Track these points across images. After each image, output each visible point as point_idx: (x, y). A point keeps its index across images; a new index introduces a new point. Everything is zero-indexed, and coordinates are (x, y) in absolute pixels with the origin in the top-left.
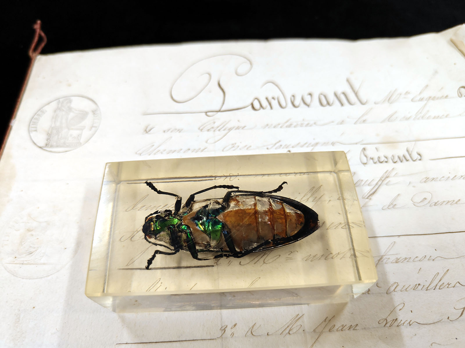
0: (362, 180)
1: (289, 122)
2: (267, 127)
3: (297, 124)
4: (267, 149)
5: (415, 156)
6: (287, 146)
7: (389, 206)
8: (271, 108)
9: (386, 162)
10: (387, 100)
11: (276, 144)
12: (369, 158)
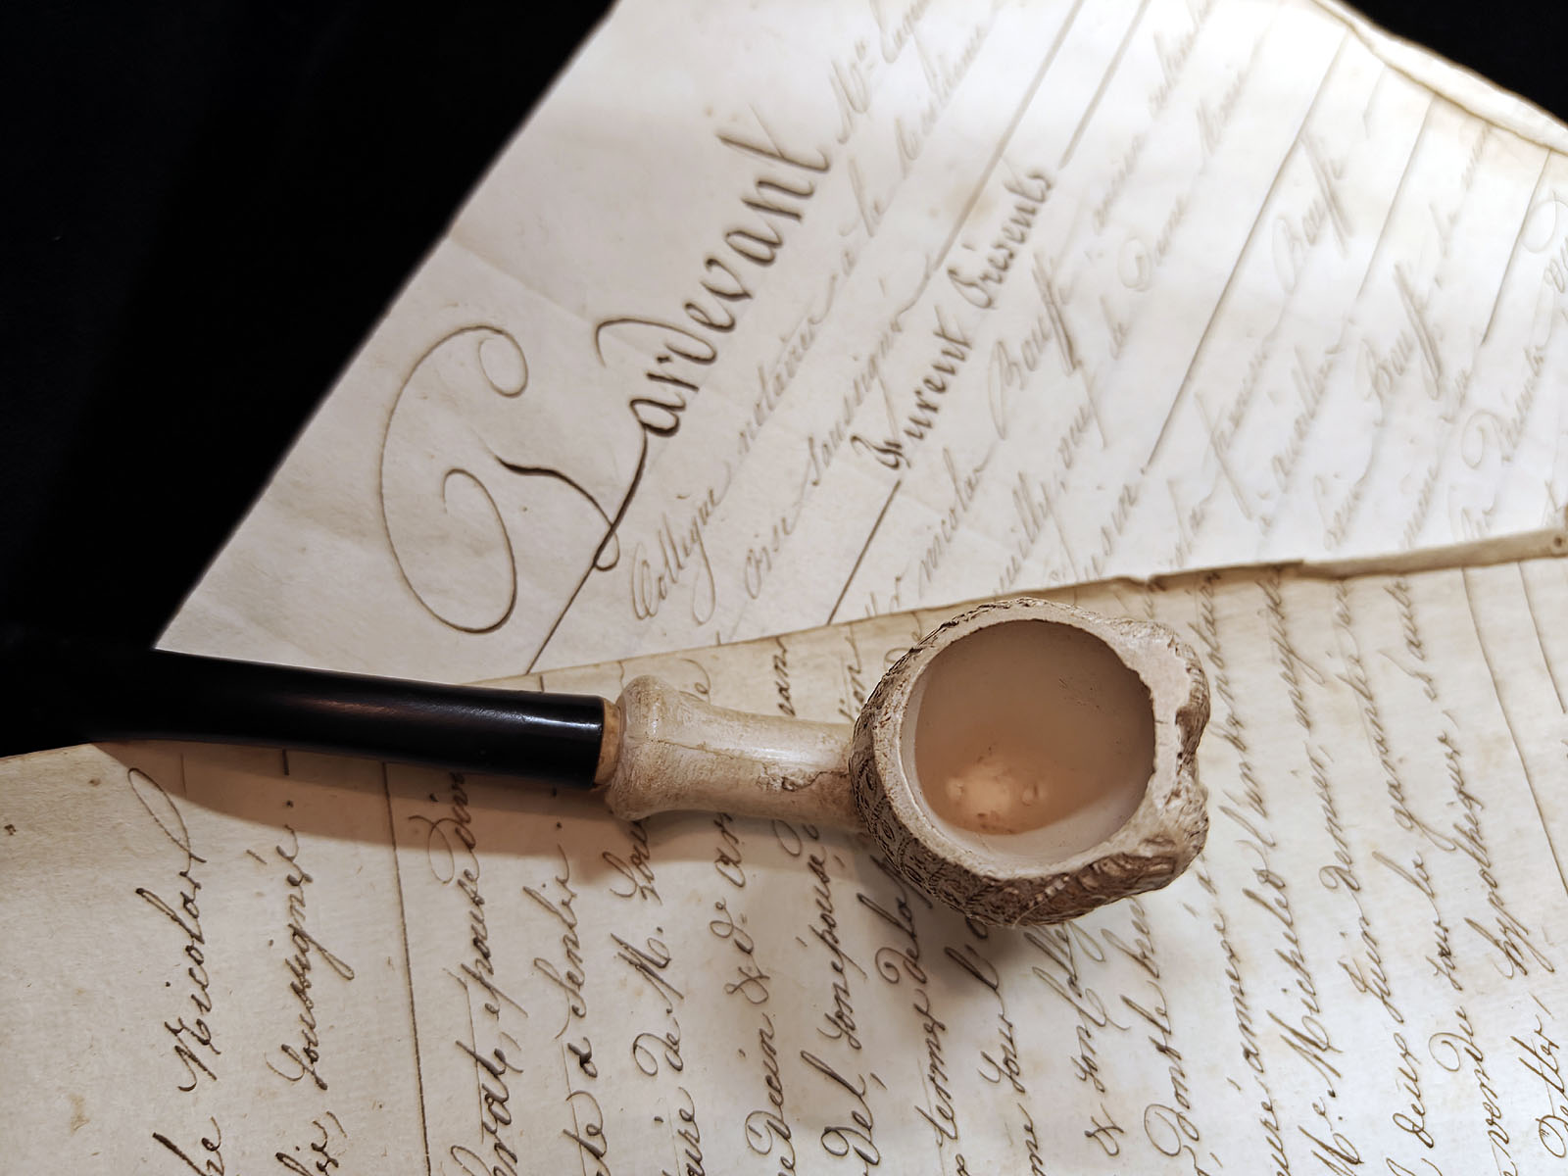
0: (1027, 343)
1: (767, 376)
2: (749, 439)
3: (787, 364)
4: (815, 484)
5: (1036, 186)
6: (837, 435)
7: (1115, 338)
8: (694, 388)
9: (1011, 256)
10: (850, 107)
11: (813, 455)
12: (979, 282)
